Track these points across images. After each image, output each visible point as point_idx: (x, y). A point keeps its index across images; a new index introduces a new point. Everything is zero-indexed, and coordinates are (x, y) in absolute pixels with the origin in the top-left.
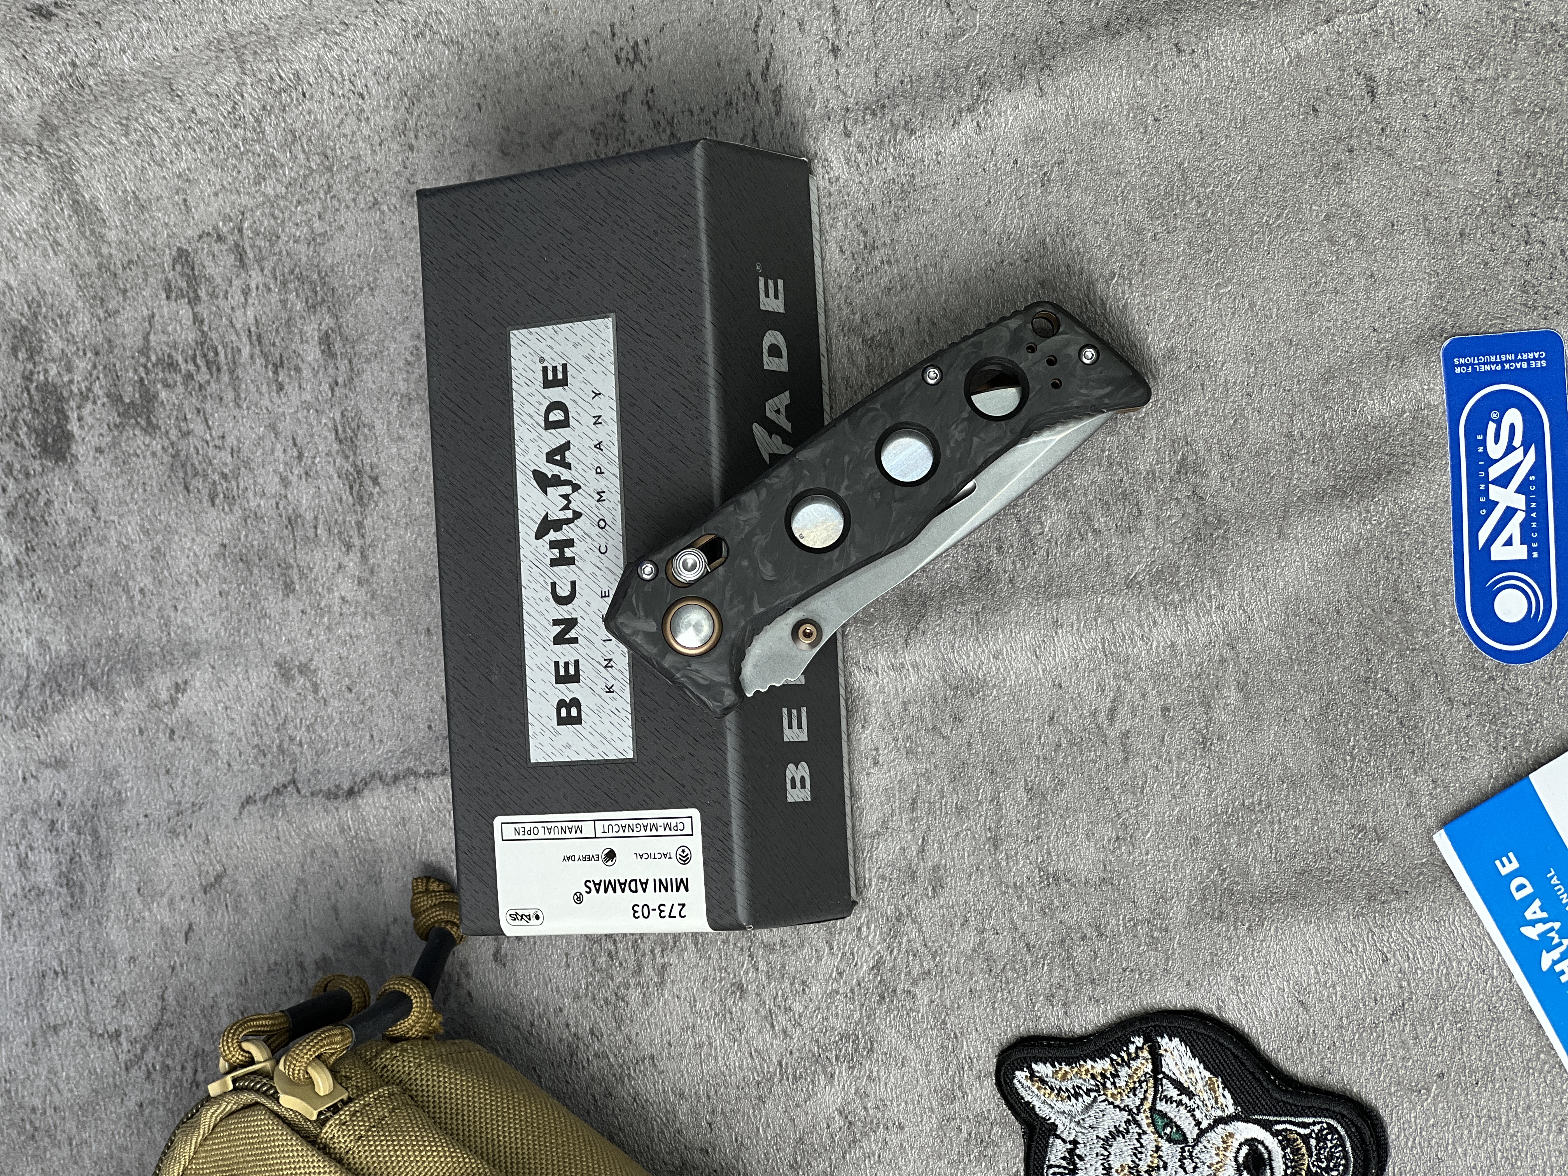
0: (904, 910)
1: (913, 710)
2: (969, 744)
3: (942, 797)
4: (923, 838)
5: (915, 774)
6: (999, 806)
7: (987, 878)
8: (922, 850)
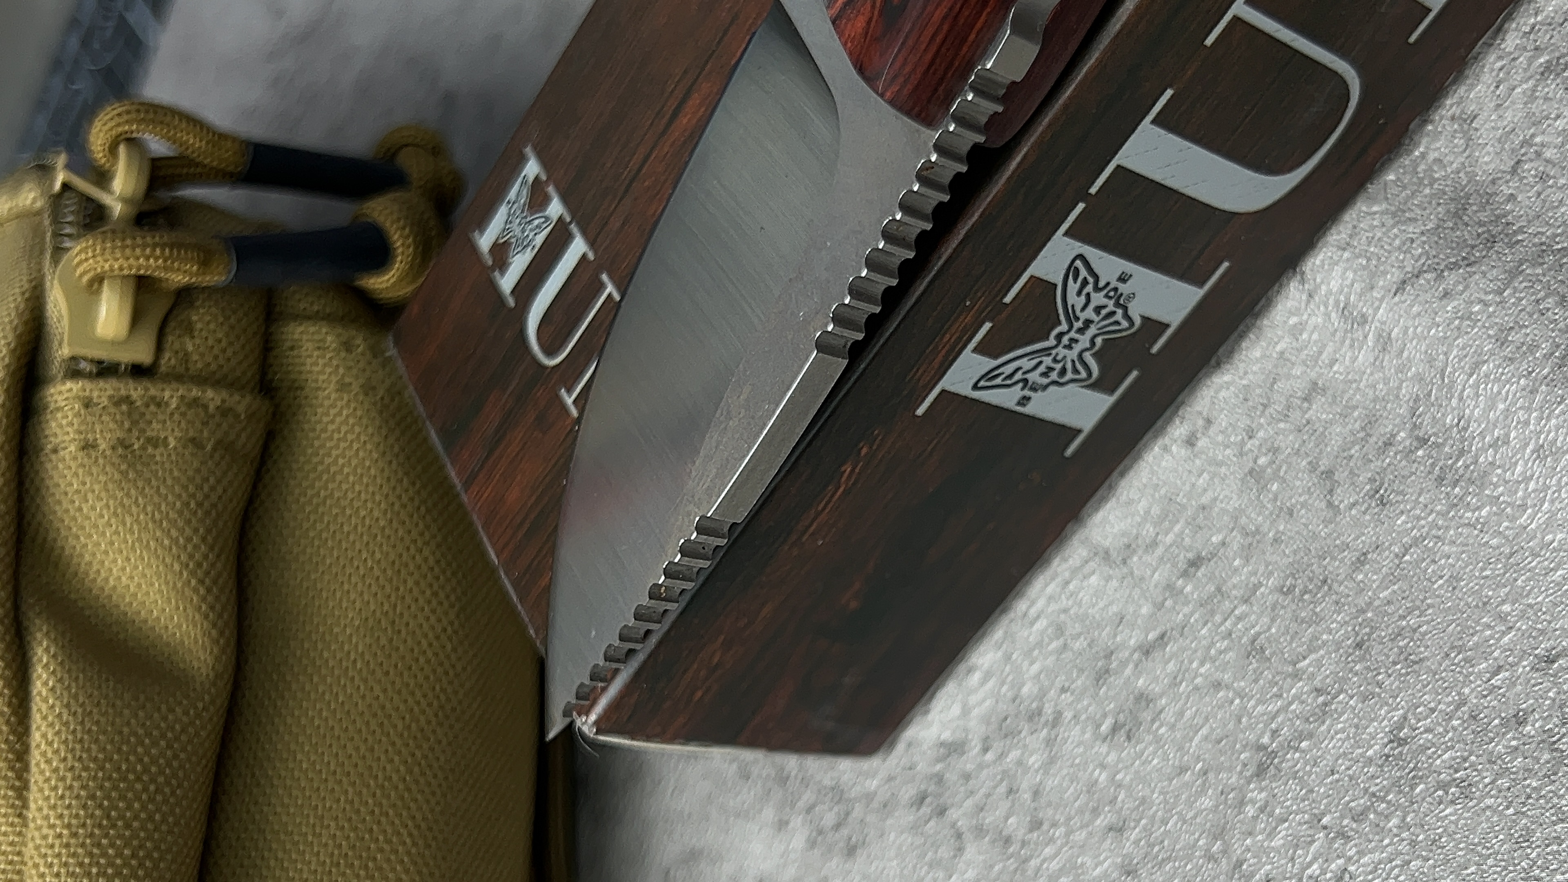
0: (1048, 709)
1: (1319, 411)
2: (1361, 561)
3: (1246, 601)
4: (1162, 636)
5: (1236, 519)
6: (1323, 713)
7: (1206, 802)
8: (1147, 650)
